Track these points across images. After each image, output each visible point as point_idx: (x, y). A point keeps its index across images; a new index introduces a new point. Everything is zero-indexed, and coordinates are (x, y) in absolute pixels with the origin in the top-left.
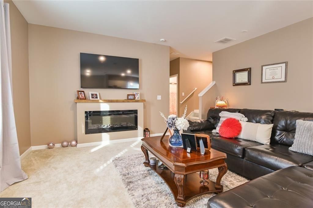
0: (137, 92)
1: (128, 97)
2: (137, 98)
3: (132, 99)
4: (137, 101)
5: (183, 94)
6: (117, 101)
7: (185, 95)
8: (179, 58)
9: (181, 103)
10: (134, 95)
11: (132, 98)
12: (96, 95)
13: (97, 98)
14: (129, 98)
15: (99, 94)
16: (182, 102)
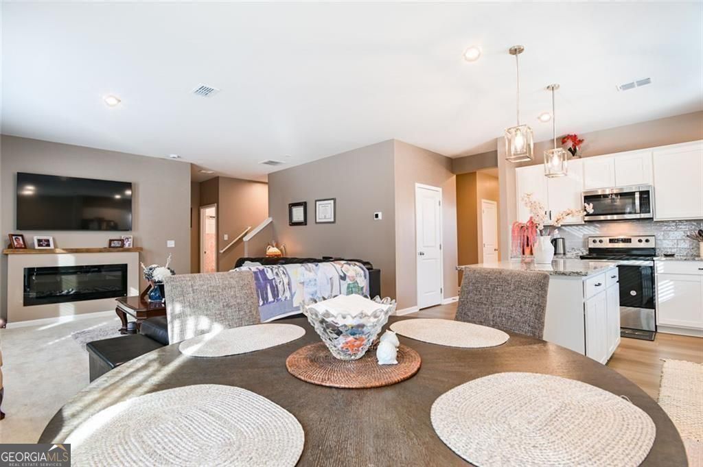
0: (127, 236)
1: (110, 244)
2: (127, 245)
3: (117, 247)
4: (128, 250)
5: (226, 237)
6: (88, 251)
7: (229, 238)
8: (218, 177)
9: (222, 252)
10: (122, 241)
11: (118, 245)
12: (48, 241)
13: (48, 245)
14: (112, 245)
15: (54, 239)
16: (224, 250)
